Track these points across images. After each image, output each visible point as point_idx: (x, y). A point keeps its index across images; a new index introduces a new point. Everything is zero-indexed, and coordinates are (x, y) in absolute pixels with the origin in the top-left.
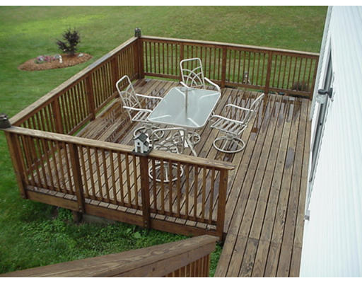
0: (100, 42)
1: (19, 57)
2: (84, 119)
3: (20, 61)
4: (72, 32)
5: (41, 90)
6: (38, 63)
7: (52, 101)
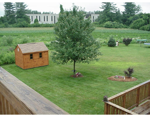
0: (141, 74)
1: (109, 74)
2: (134, 105)
3: (109, 76)
4: (131, 69)
5: (115, 89)
6: (115, 78)
7: (124, 95)
